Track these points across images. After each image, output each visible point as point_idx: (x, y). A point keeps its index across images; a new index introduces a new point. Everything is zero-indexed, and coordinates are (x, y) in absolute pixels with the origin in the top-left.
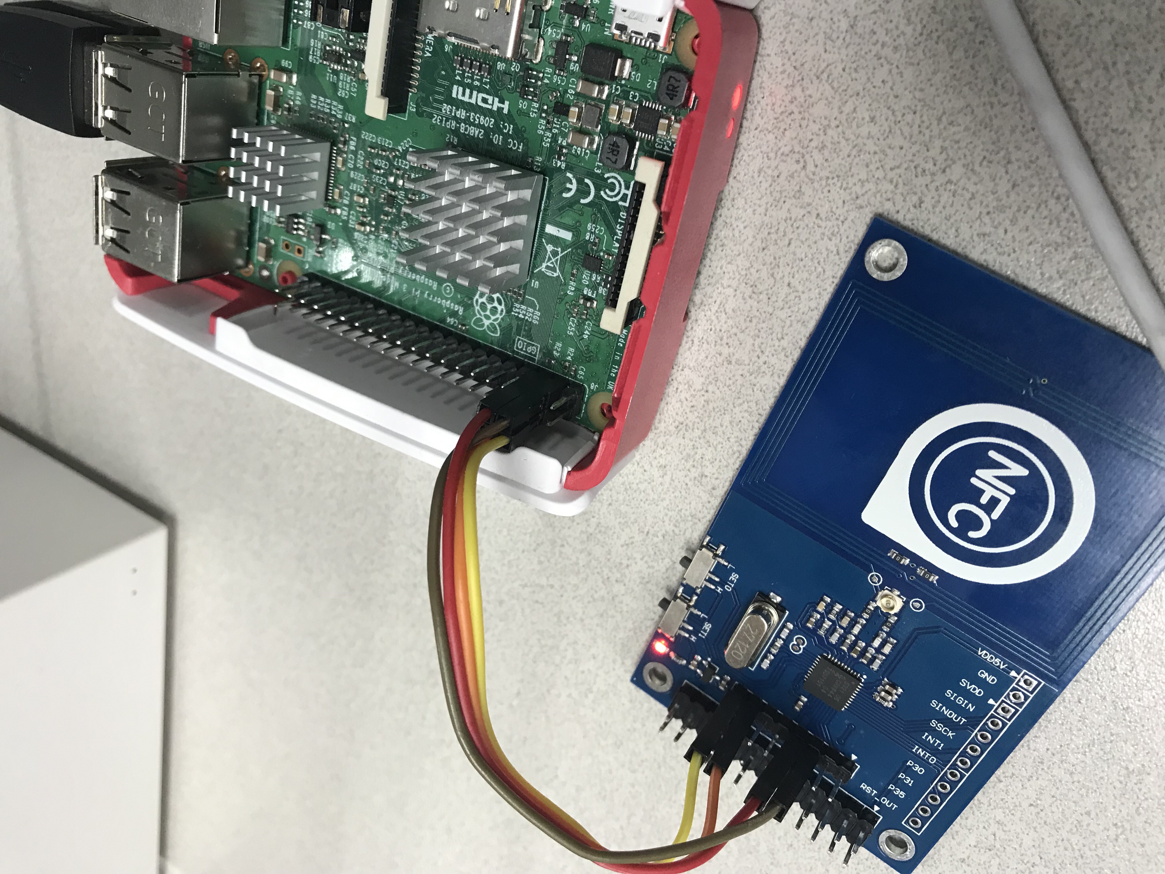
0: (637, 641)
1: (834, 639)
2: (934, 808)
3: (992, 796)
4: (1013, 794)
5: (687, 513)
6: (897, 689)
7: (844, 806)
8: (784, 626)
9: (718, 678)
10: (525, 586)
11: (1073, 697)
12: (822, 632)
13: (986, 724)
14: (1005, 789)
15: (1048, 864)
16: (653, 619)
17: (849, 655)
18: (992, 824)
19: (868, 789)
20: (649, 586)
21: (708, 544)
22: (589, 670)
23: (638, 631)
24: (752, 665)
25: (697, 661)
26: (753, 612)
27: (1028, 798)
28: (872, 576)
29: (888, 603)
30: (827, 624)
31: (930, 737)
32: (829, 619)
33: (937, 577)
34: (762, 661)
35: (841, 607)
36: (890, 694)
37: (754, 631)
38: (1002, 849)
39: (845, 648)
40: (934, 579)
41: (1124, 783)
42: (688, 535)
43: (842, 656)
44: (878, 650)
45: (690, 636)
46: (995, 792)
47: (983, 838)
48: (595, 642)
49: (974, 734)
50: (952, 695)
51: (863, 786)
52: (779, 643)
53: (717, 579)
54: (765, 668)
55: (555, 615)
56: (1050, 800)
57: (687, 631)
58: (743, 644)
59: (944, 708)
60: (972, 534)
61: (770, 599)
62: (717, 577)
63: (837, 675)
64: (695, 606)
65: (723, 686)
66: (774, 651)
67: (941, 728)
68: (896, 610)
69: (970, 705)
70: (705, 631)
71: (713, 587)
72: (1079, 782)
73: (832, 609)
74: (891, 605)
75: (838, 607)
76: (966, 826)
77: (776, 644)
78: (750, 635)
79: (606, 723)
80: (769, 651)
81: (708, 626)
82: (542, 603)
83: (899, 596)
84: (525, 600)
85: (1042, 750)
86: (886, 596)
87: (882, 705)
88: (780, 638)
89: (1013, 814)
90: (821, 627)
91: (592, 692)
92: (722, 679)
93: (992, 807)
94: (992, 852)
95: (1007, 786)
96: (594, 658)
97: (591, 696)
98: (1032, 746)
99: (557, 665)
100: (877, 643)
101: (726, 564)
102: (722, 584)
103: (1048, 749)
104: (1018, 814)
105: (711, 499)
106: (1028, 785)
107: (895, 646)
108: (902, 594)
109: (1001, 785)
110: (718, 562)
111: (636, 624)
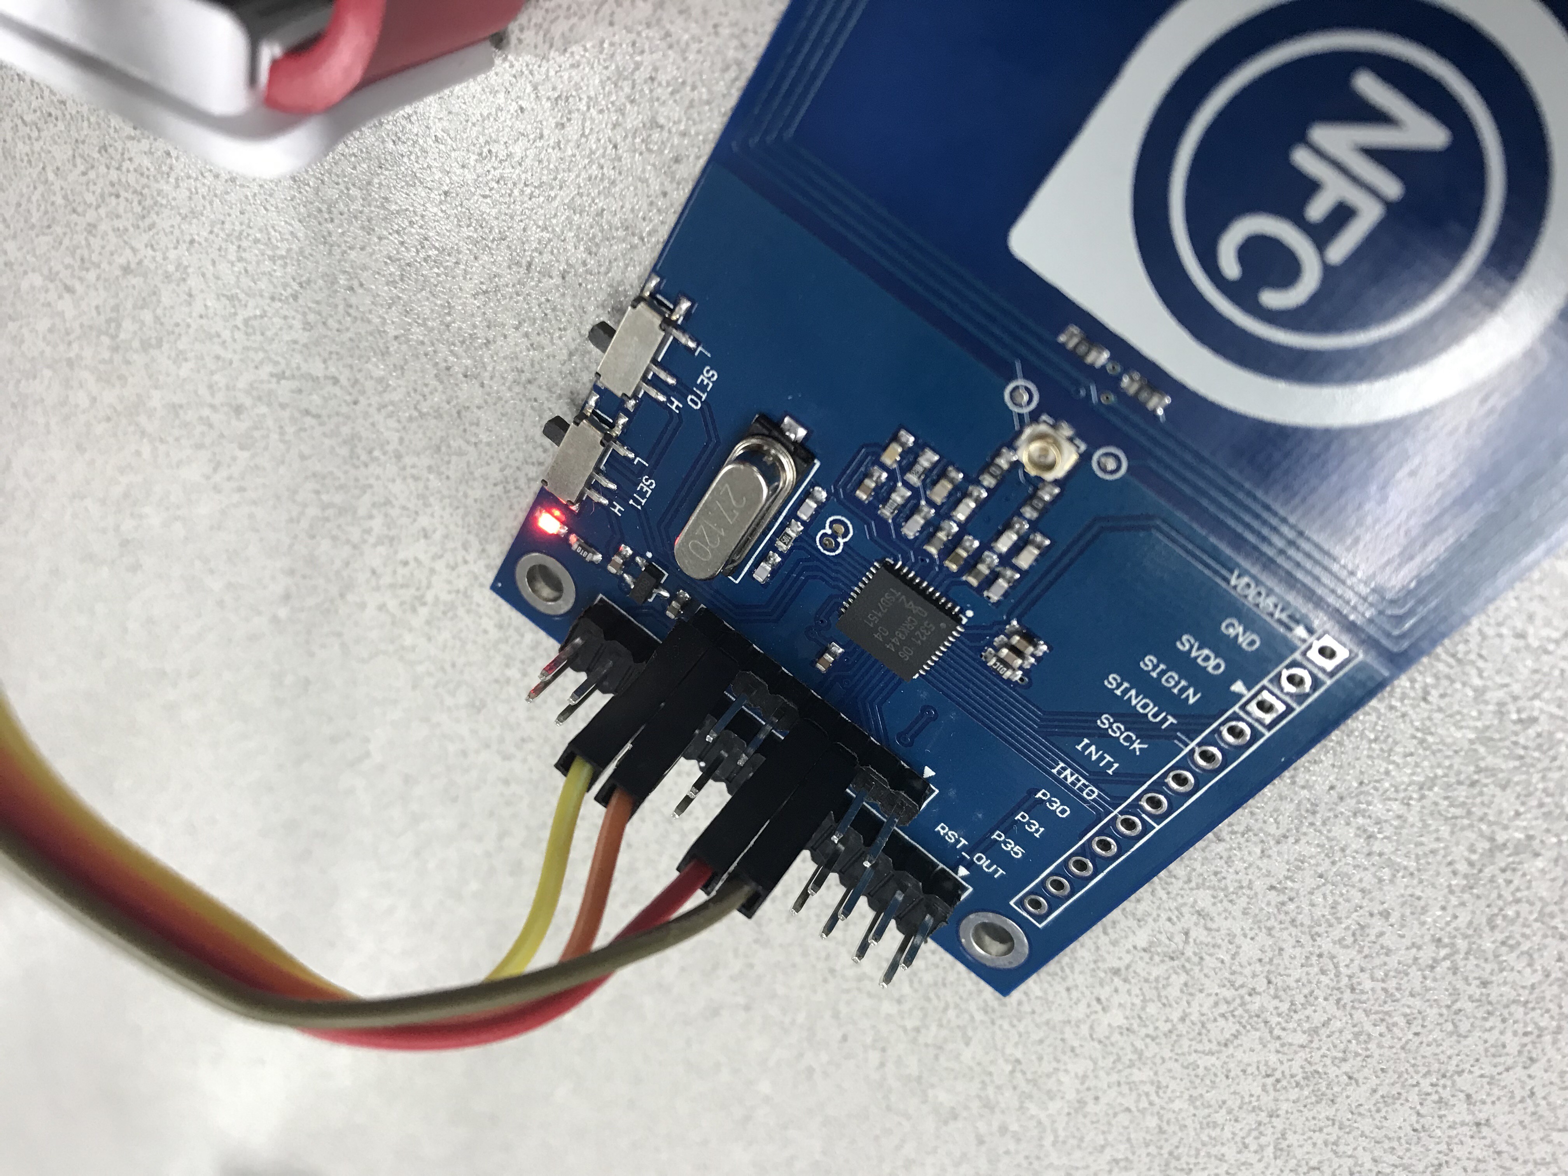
0: (511, 508)
1: (912, 529)
2: (1077, 883)
3: (1197, 865)
4: (1239, 865)
5: (616, 221)
6: (1035, 646)
7: (897, 866)
8: (807, 494)
9: (665, 594)
10: (280, 377)
11: (1413, 688)
12: (887, 512)
13: (1217, 731)
14: (1225, 855)
15: (1281, 993)
16: (541, 464)
17: (941, 566)
18: (1187, 916)
19: (951, 836)
20: (533, 390)
21: (652, 295)
22: (416, 559)
23: (511, 487)
24: (736, 572)
25: (624, 557)
26: (741, 459)
27: (1269, 874)
28: (1016, 388)
29: (1044, 452)
30: (901, 495)
31: (1093, 748)
32: (906, 484)
33: (1167, 400)
34: (756, 565)
35: (936, 458)
36: (1019, 653)
37: (738, 502)
38: (1196, 959)
39: (933, 551)
40: (1159, 405)
41: (1478, 866)
42: (615, 274)
43: (925, 565)
44: (1006, 560)
45: (611, 504)
46: (1206, 858)
47: (1163, 938)
48: (427, 505)
49: (1186, 750)
50: (1155, 667)
51: (941, 829)
52: (795, 530)
53: (671, 381)
54: (760, 580)
55: (345, 442)
56: (1311, 882)
57: (605, 492)
58: (714, 527)
59: (1133, 692)
60: (1271, 299)
61: (782, 432)
62: (673, 375)
63: (910, 606)
64: (622, 440)
65: (673, 610)
66: (783, 547)
67: (1118, 731)
68: (1060, 472)
69: (1191, 691)
70: (642, 494)
71: (662, 398)
72: (1381, 855)
73: (915, 462)
74: (1050, 459)
75: (928, 459)
76: (1134, 914)
77: (789, 531)
78: (730, 509)
79: (453, 665)
80: (772, 546)
81: (647, 485)
82: (318, 416)
83: (1071, 440)
84: (283, 406)
85: (1321, 787)
86: (1041, 437)
87: (999, 676)
88: (798, 519)
89: (1231, 901)
90: (885, 500)
91: (424, 604)
92: (674, 597)
93: (1193, 884)
94: (1176, 963)
95: (1231, 849)
96: (426, 536)
97: (424, 611)
98: (1300, 781)
99: (355, 547)
100: (1004, 544)
101: (692, 345)
102: (682, 390)
103: (1332, 788)
104: (1243, 902)
105: (669, 187)
106: (1273, 852)
107: (1044, 552)
108: (1080, 434)
109: (1220, 848)
110: (675, 340)
111: (508, 472)
